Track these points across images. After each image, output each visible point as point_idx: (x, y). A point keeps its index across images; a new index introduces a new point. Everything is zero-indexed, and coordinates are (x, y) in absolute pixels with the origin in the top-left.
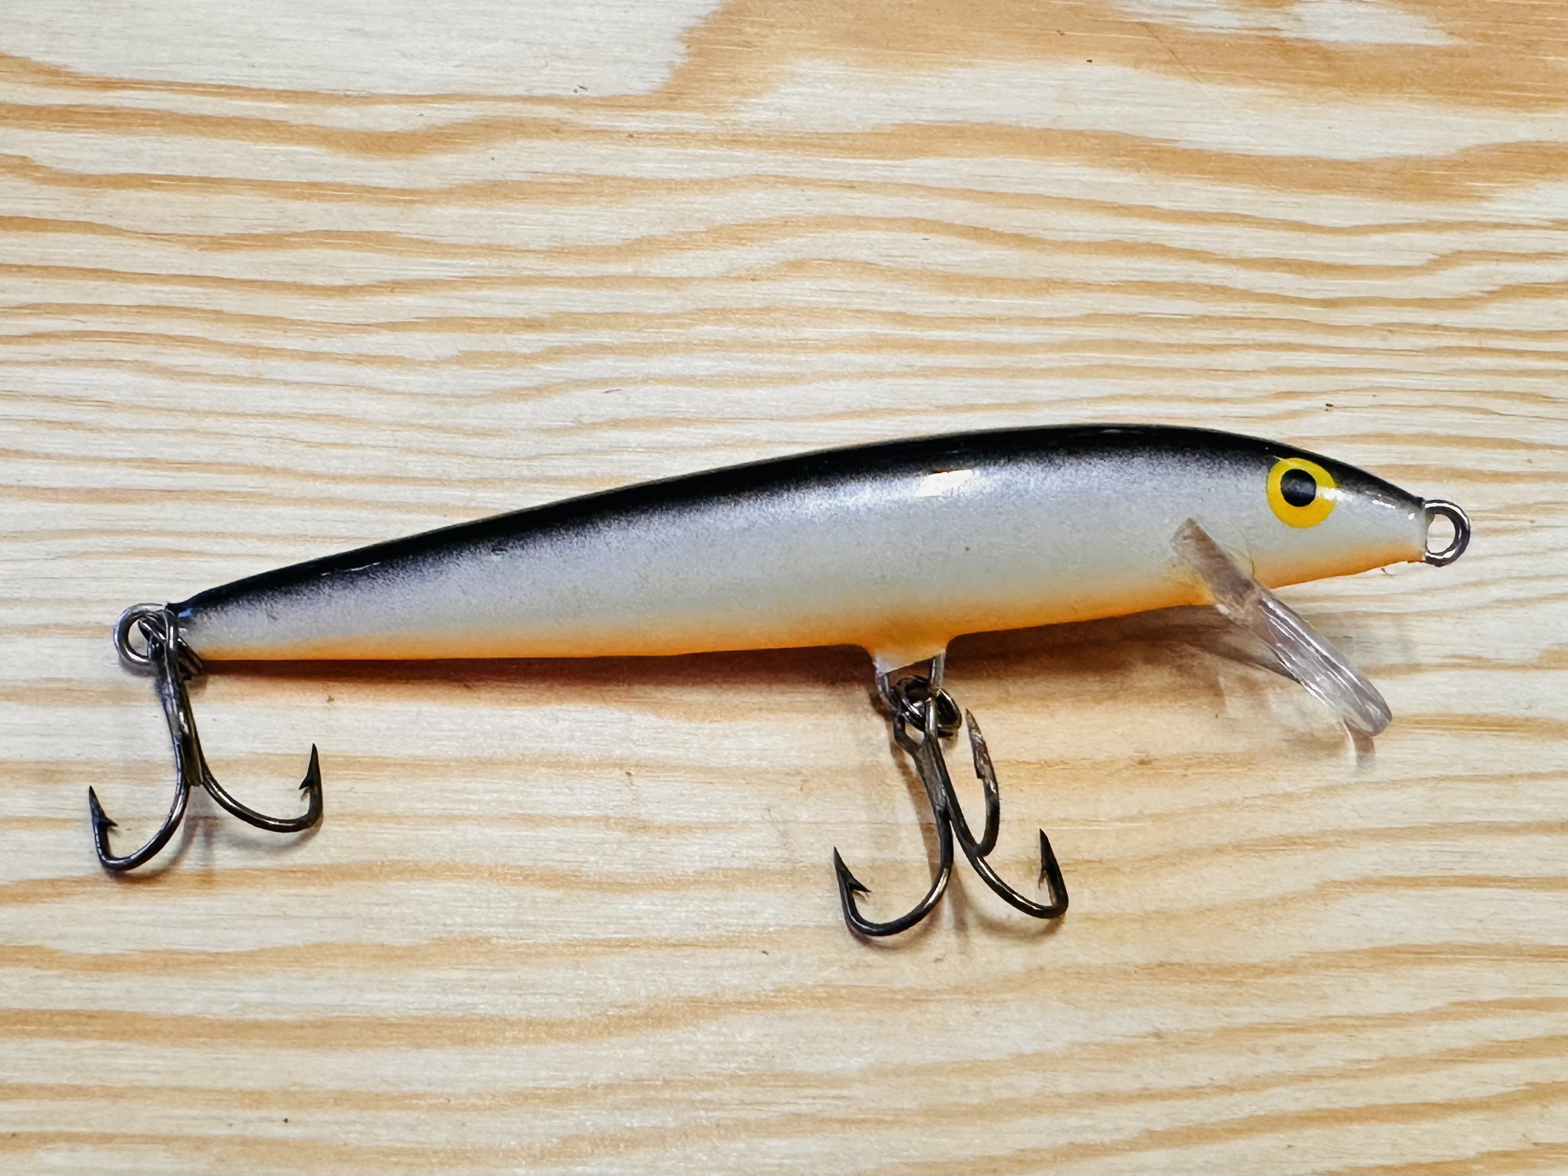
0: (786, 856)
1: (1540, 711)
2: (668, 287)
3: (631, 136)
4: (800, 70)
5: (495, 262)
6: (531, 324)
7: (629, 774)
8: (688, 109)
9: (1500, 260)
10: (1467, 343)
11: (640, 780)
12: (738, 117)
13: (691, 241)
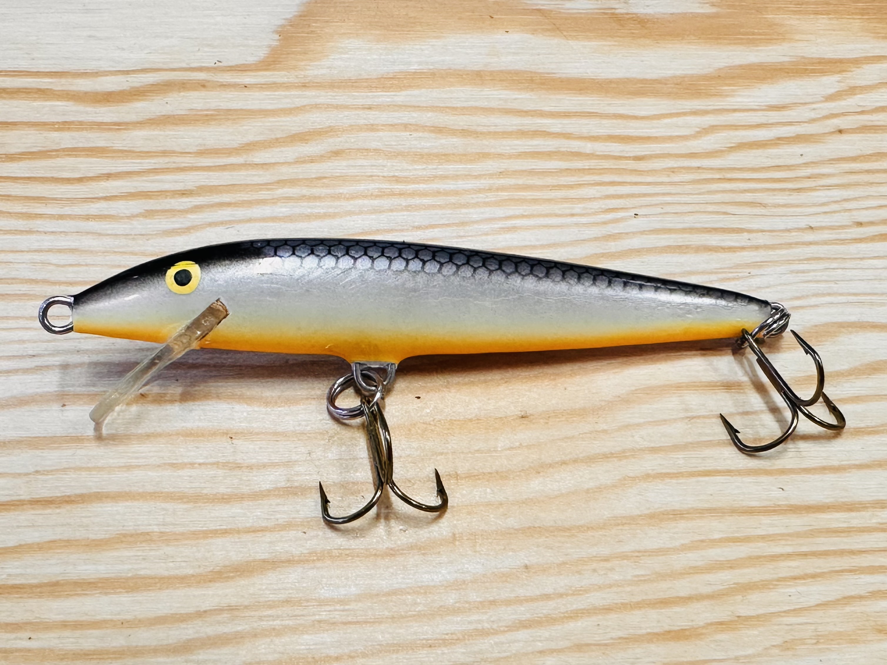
2: (263, 169)
3: (246, 87)
4: (343, 45)
5: (167, 160)
6: (185, 193)
7: (231, 438)
8: (279, 70)
9: (736, 129)
10: (717, 176)
11: (237, 441)
12: (308, 73)
13: (277, 142)
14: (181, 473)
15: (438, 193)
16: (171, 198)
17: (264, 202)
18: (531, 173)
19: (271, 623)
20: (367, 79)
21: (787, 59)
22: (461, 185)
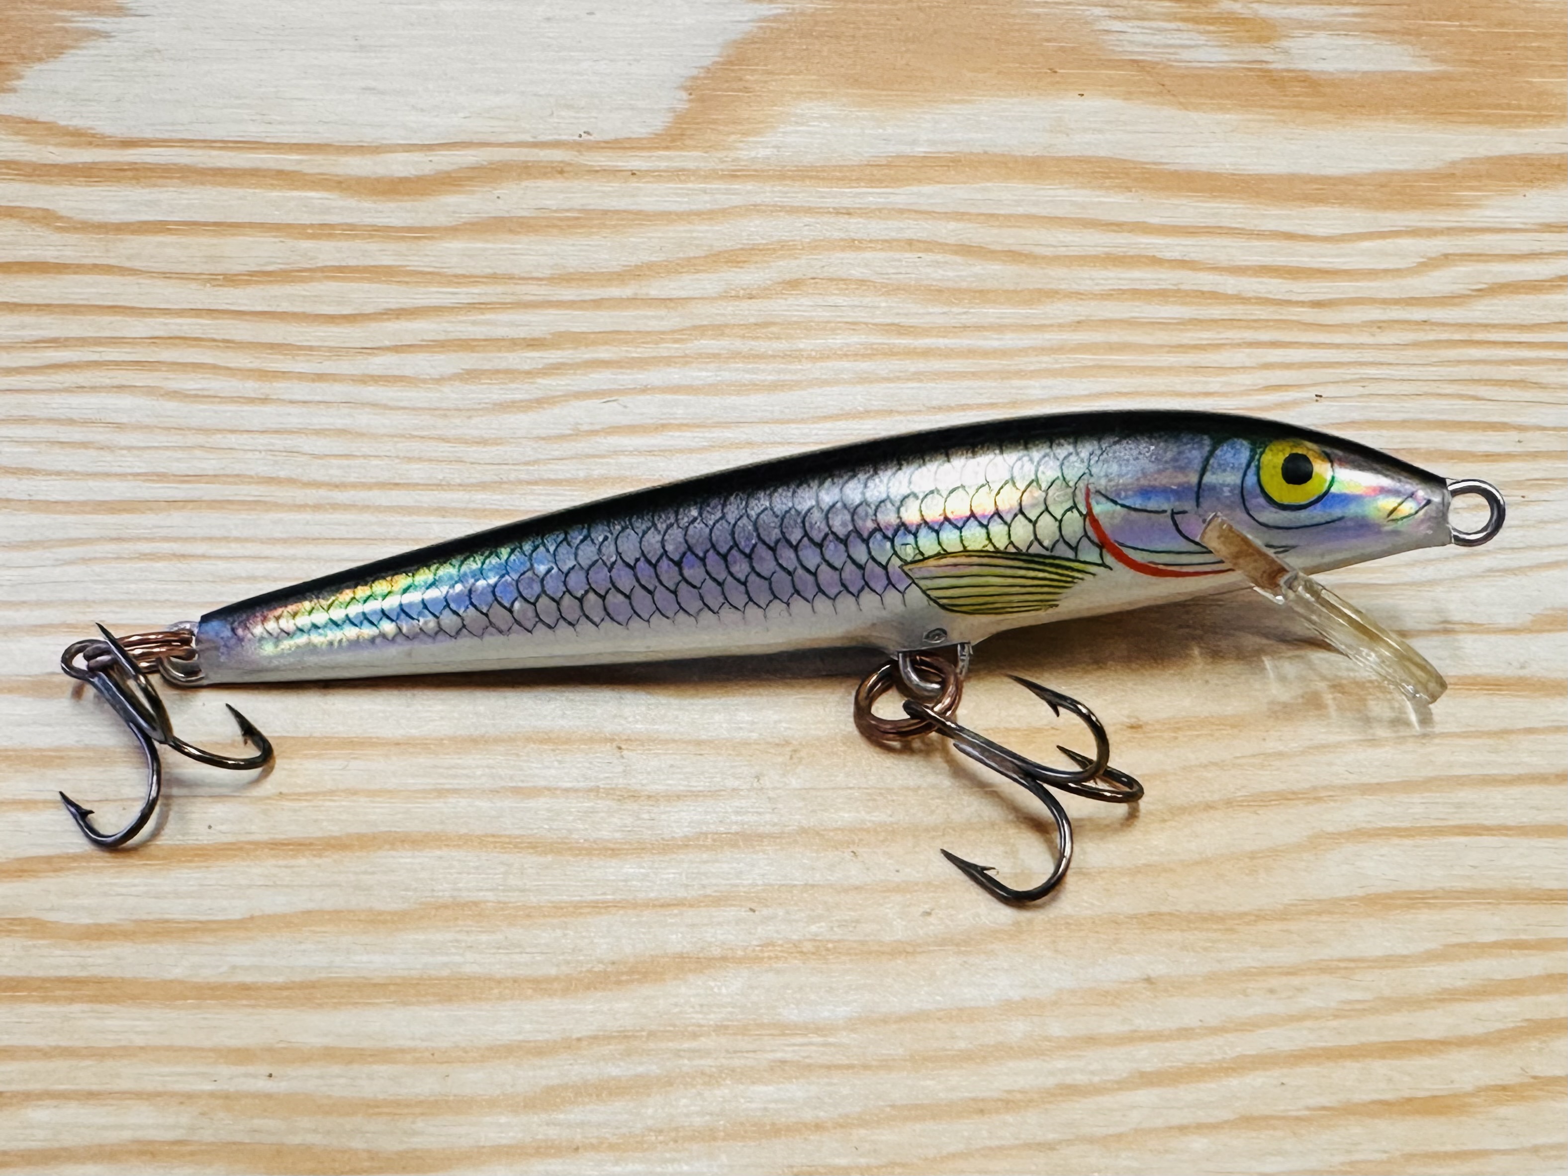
0: (776, 820)
1: (1535, 670)
2: (666, 307)
3: (633, 174)
4: (799, 111)
5: (500, 289)
6: (534, 344)
7: (620, 748)
8: (687, 147)
9: (1487, 261)
10: (1457, 337)
11: (630, 753)
12: (737, 154)
13: (690, 265)
16: (507, 351)
17: (668, 361)
18: (1132, 323)
19: (697, 1062)
20: (843, 166)
22: (1010, 340)
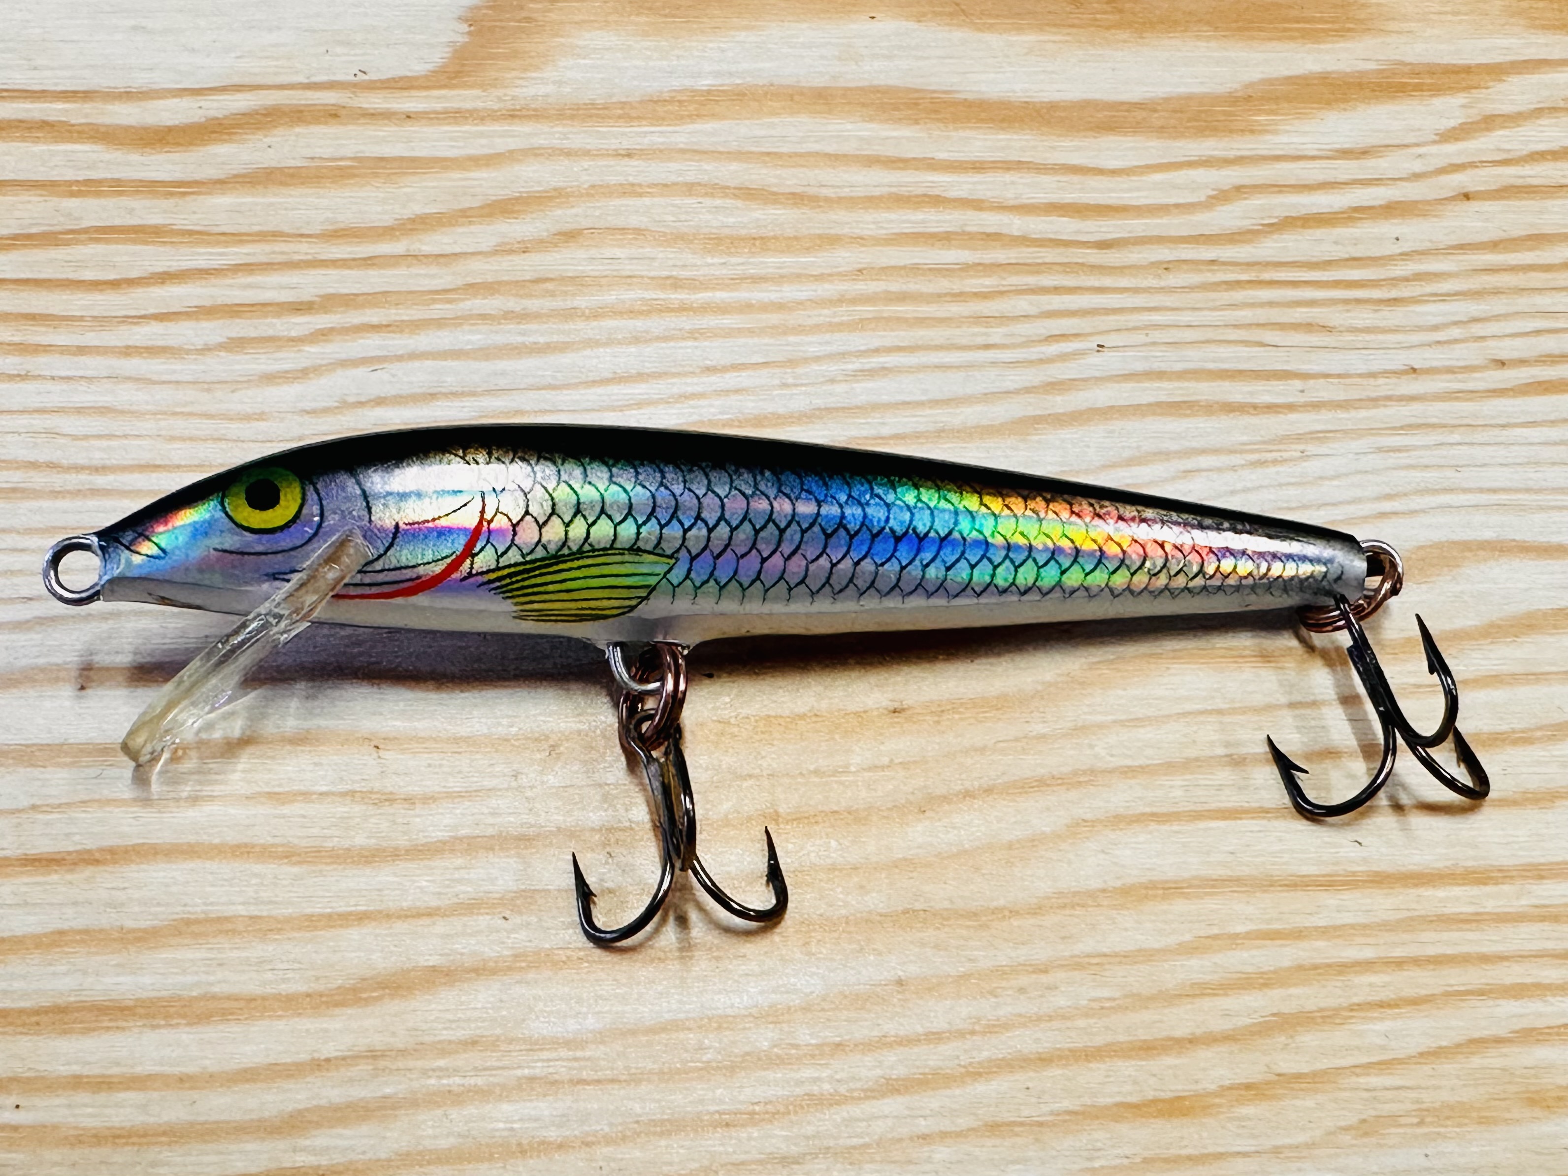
0: (533, 821)
2: (438, 264)
3: (409, 117)
4: (580, 42)
5: (267, 248)
6: (301, 308)
7: (377, 747)
8: (465, 86)
9: (1280, 192)
10: (1244, 277)
11: (388, 753)
12: (517, 92)
13: (465, 216)
14: (286, 810)
15: (747, 308)
16: (273, 317)
17: (439, 323)
18: (914, 270)
19: (445, 1081)
20: (625, 103)
21: (1372, 66)
22: (789, 292)
